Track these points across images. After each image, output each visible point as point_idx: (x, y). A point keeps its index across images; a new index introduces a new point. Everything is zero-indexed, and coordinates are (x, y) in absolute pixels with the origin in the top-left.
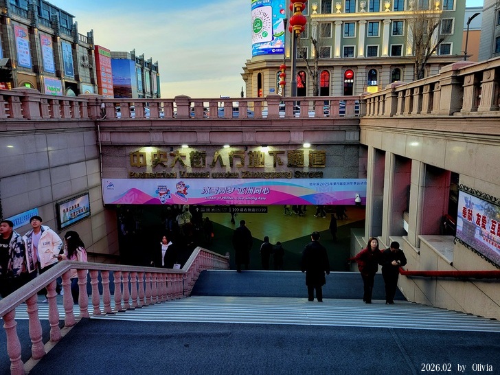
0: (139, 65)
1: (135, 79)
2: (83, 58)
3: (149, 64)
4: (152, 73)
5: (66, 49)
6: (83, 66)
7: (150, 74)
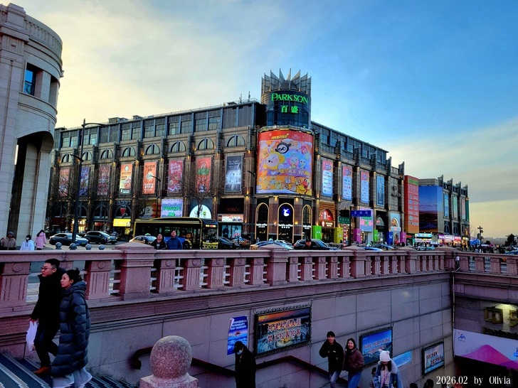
0: (447, 191)
1: (442, 205)
2: (393, 188)
3: (458, 189)
4: (460, 198)
5: (380, 181)
6: (392, 195)
7: (458, 199)
